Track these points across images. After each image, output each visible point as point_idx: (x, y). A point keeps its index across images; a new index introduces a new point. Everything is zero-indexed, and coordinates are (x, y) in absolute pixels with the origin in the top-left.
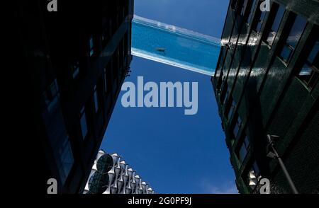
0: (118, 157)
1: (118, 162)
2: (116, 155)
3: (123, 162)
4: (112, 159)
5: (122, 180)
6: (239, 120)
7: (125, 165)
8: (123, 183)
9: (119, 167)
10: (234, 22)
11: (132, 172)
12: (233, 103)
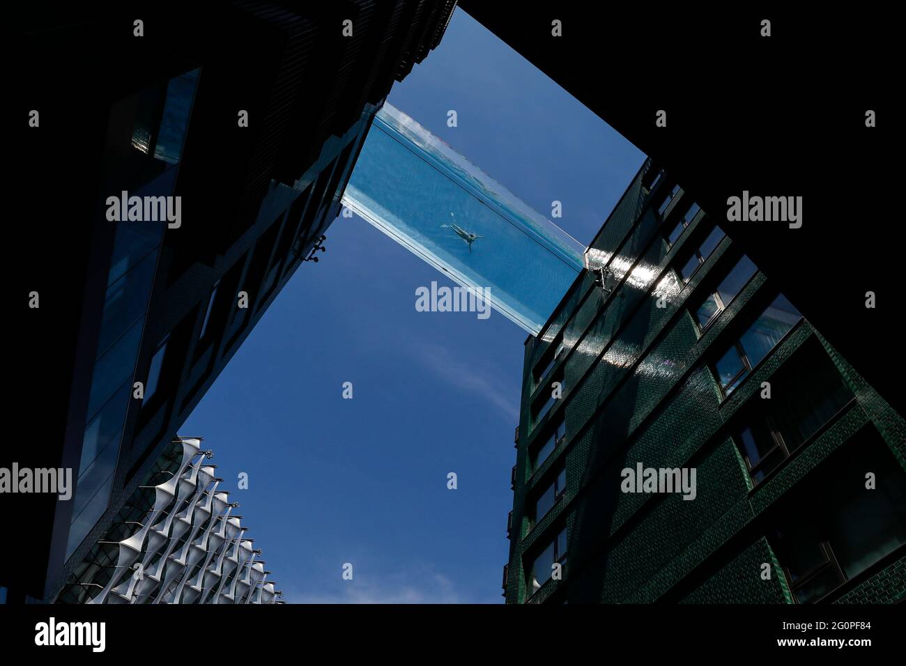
0: (199, 452)
1: (197, 467)
2: (197, 443)
3: (211, 471)
4: (181, 453)
5: (188, 519)
6: (562, 478)
7: (213, 480)
8: (190, 527)
9: (193, 480)
10: (636, 224)
11: (226, 505)
12: (562, 430)
